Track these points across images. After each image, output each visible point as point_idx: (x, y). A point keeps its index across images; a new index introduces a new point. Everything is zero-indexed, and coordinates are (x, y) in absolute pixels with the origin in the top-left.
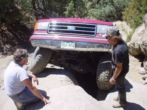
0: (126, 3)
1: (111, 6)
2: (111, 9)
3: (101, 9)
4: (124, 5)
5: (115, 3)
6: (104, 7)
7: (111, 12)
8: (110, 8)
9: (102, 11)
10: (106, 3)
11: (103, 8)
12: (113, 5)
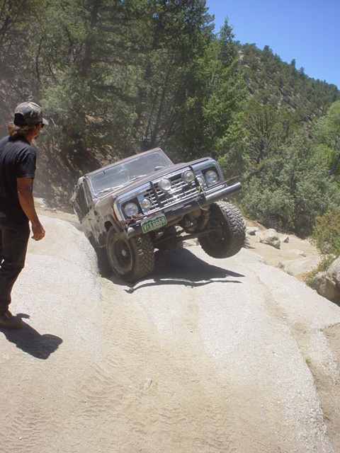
0: (323, 200)
1: (289, 194)
2: (287, 201)
3: (262, 192)
4: (318, 204)
5: (301, 190)
6: (272, 190)
7: (283, 208)
8: (285, 197)
9: (264, 197)
10: (279, 184)
11: (266, 191)
12: (292, 193)
